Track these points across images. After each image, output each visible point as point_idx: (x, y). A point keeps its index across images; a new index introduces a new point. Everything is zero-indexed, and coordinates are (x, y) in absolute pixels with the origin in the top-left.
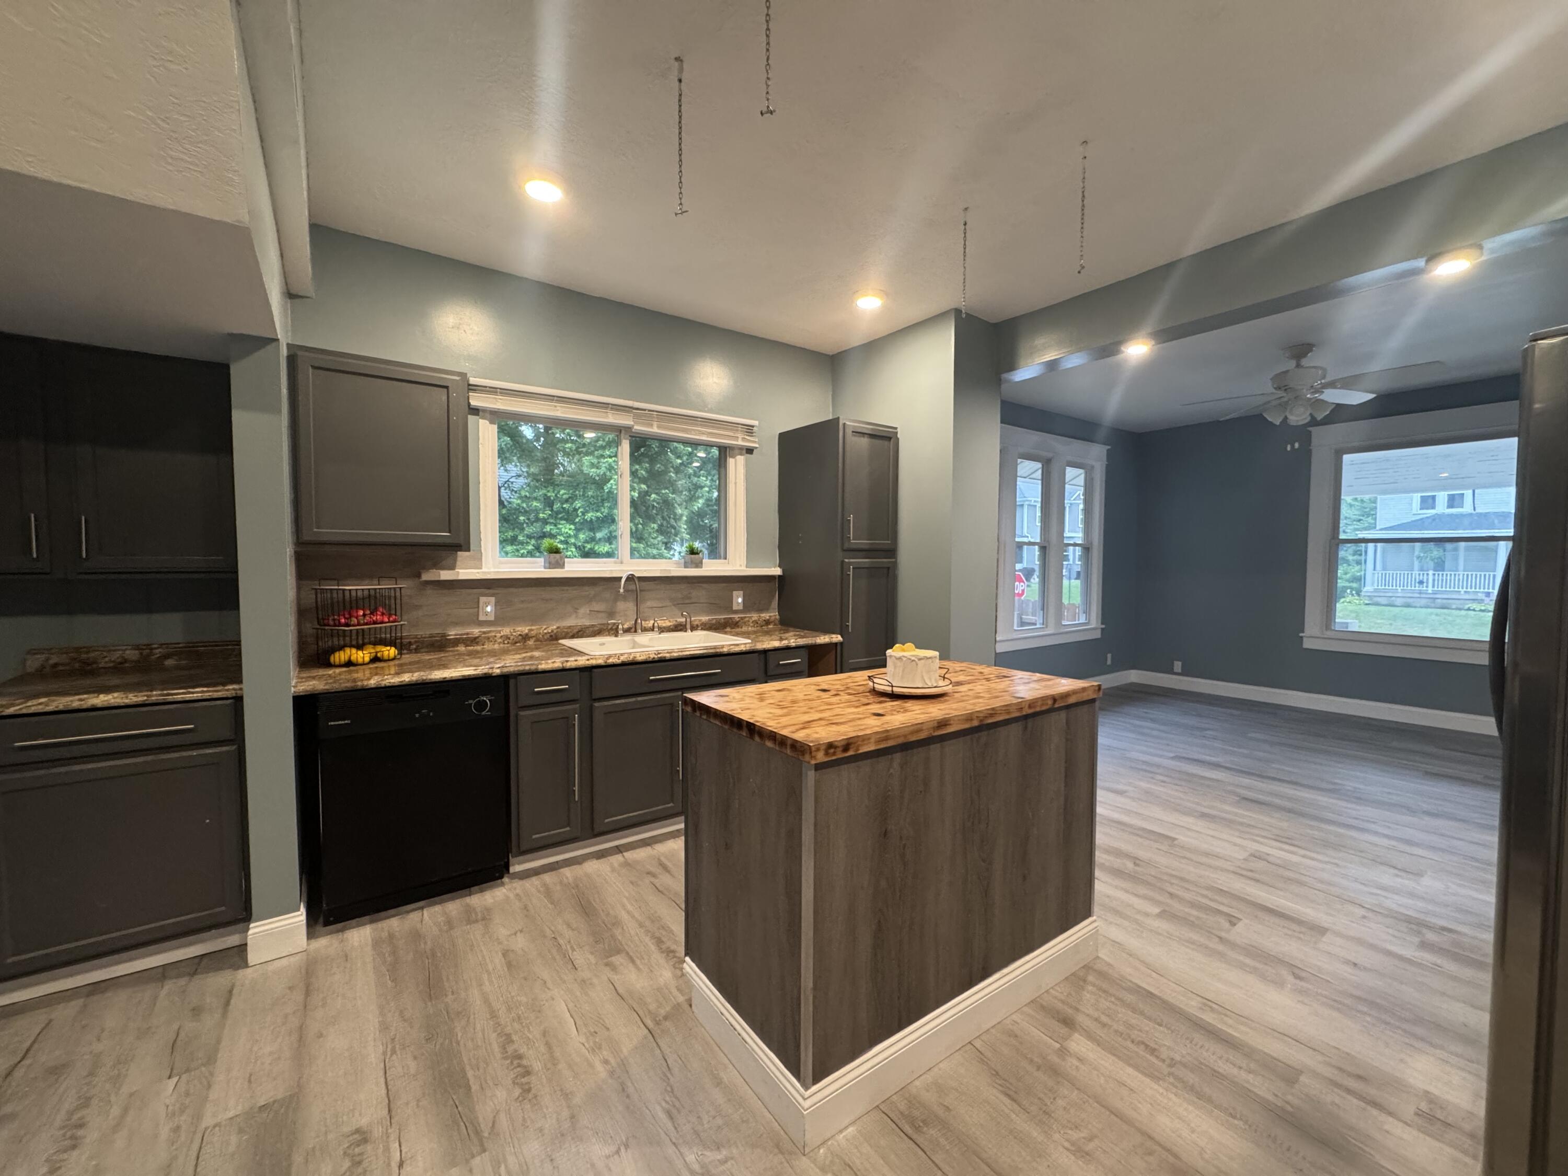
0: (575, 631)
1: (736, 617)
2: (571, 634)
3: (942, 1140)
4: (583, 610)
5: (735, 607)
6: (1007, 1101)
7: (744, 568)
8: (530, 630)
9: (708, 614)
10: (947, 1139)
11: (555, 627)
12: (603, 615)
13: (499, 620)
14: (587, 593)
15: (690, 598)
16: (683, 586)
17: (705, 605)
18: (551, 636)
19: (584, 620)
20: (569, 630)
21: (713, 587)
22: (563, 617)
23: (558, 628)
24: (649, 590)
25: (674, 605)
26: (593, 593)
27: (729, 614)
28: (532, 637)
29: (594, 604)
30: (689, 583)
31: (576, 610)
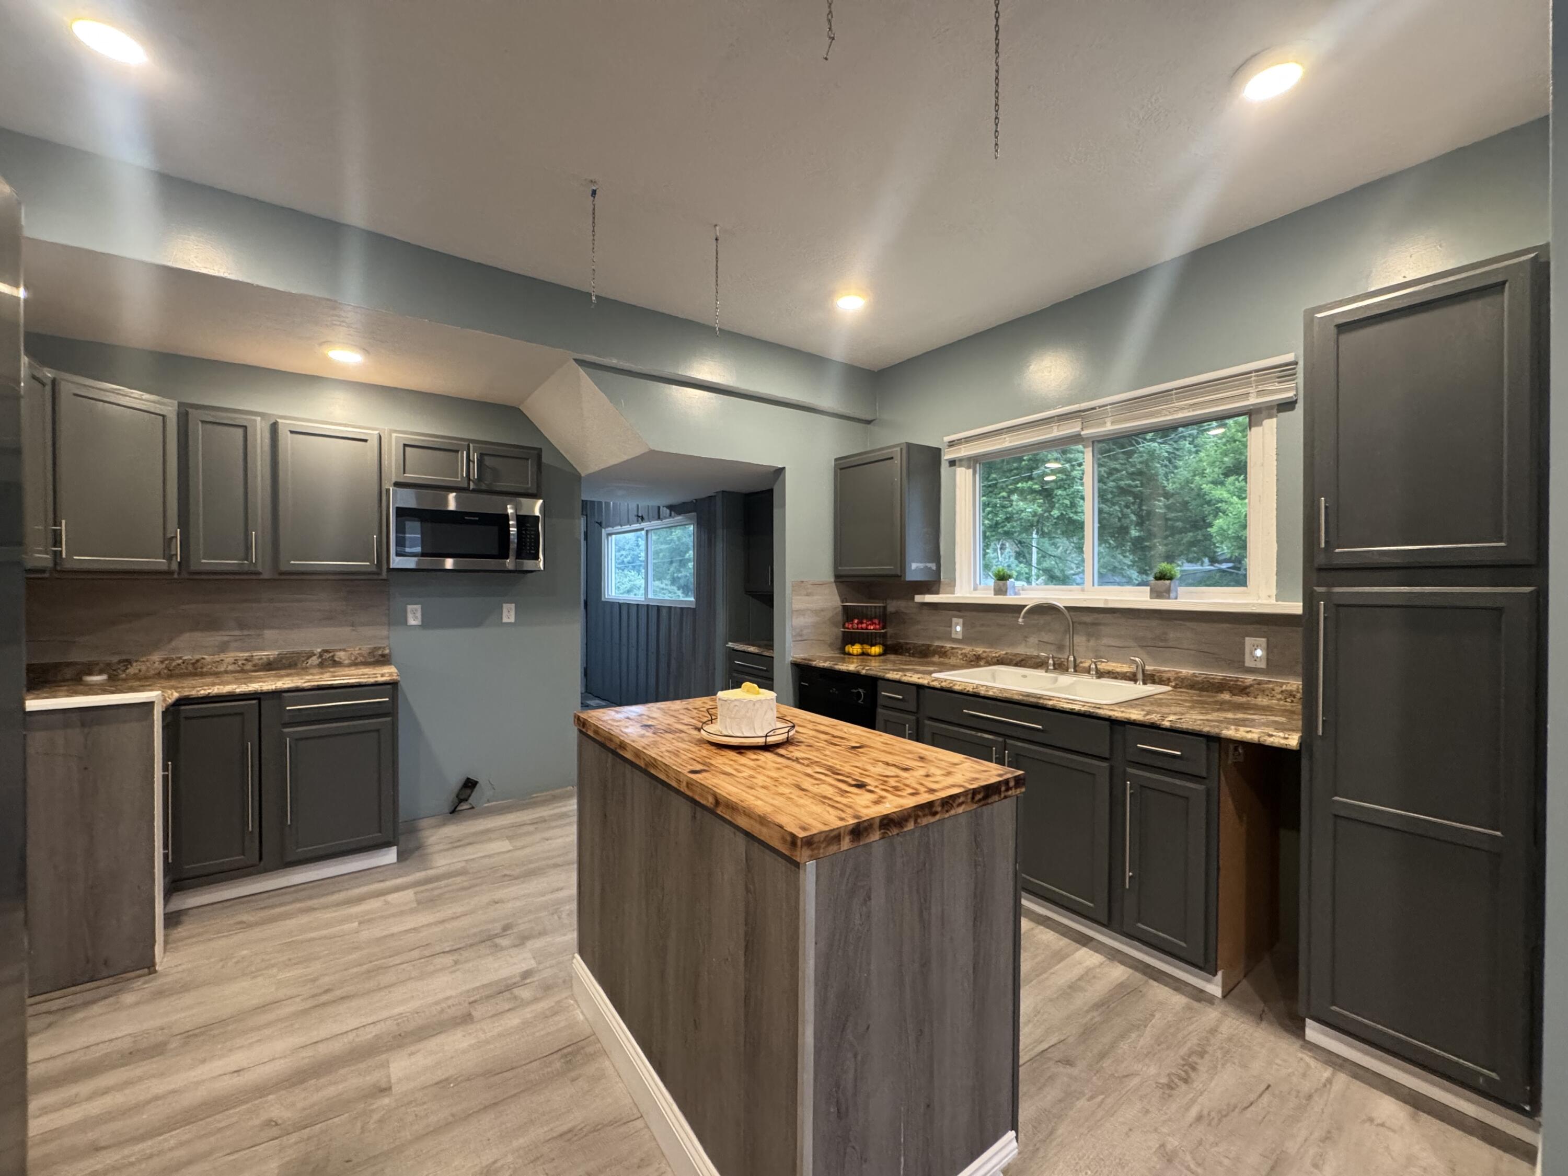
0: (1019, 659)
1: (1249, 679)
2: (1014, 662)
3: (549, 1069)
4: (1033, 640)
5: (1249, 663)
6: (565, 1128)
7: (1273, 601)
8: (984, 652)
9: (1195, 665)
10: (548, 1073)
11: (1004, 652)
12: (1053, 647)
13: (965, 640)
14: (1036, 622)
15: (1166, 640)
16: (1154, 623)
17: (1193, 652)
18: (998, 660)
19: (1032, 650)
20: (1014, 658)
21: (1204, 627)
22: (1013, 644)
23: (1006, 654)
24: (1105, 624)
25: (1142, 647)
26: (1042, 622)
27: (1237, 672)
28: (983, 658)
29: (1043, 634)
30: (1162, 619)
31: (1025, 638)
